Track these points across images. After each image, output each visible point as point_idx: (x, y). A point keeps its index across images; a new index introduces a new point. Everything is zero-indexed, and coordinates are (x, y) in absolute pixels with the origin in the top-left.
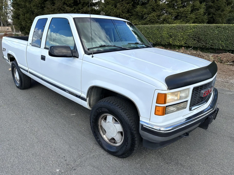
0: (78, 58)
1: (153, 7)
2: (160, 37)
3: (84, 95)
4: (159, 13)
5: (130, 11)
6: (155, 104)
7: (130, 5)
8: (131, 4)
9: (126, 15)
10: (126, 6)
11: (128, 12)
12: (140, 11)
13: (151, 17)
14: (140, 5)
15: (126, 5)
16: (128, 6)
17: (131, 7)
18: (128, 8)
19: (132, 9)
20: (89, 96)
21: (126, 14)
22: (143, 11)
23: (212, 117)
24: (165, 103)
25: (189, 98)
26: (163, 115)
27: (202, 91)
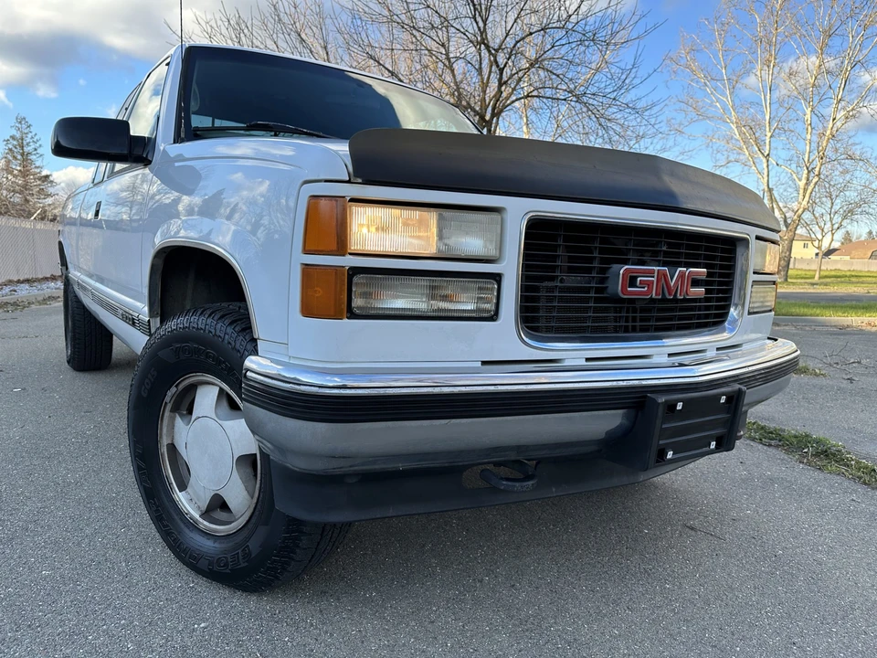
0: (150, 163)
6: (299, 258)
23: (680, 406)
24: (341, 247)
25: (510, 268)
26: (337, 316)
27: (615, 267)
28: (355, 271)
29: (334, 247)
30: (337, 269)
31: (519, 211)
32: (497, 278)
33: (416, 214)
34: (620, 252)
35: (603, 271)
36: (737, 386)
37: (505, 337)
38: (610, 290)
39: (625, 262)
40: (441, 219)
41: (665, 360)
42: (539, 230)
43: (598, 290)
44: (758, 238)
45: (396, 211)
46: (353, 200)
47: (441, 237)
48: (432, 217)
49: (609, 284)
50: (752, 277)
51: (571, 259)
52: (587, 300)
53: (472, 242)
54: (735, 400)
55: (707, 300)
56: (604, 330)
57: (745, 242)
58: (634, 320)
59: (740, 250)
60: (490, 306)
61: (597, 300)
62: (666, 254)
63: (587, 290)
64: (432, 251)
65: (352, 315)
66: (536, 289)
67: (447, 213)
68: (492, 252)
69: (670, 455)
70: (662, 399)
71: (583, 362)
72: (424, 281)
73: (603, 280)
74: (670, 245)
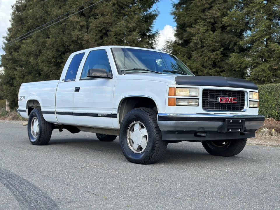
0: (112, 78)
1: (261, 54)
2: (276, 105)
3: (115, 111)
4: (274, 64)
5: (218, 64)
7: (217, 54)
8: (218, 52)
9: (210, 71)
10: (210, 56)
11: (214, 65)
12: (236, 63)
13: (259, 72)
14: (235, 53)
15: (209, 54)
16: (213, 56)
17: (219, 58)
18: (213, 59)
19: (222, 60)
20: (119, 111)
21: (210, 69)
22: (242, 63)
23: (231, 121)
25: (200, 97)
26: (174, 106)
27: (218, 97)
28: (177, 98)
29: (174, 95)
30: (174, 98)
31: (201, 88)
32: (198, 99)
33: (186, 89)
34: (219, 95)
35: (217, 98)
36: (243, 119)
38: (218, 101)
40: (189, 90)
42: (205, 91)
44: (249, 91)
45: (182, 89)
46: (176, 88)
47: (189, 93)
48: (188, 89)
50: (249, 100)
51: (210, 96)
52: (214, 103)
53: (193, 93)
54: (243, 121)
56: (218, 109)
57: (246, 92)
58: (223, 107)
59: (245, 94)
60: (197, 104)
61: (216, 103)
62: (228, 95)
63: (214, 101)
64: (188, 95)
65: (177, 105)
66: (205, 101)
67: (190, 89)
68: (197, 95)
69: (230, 130)
70: (227, 119)
72: (187, 100)
73: (217, 100)
74: (229, 93)
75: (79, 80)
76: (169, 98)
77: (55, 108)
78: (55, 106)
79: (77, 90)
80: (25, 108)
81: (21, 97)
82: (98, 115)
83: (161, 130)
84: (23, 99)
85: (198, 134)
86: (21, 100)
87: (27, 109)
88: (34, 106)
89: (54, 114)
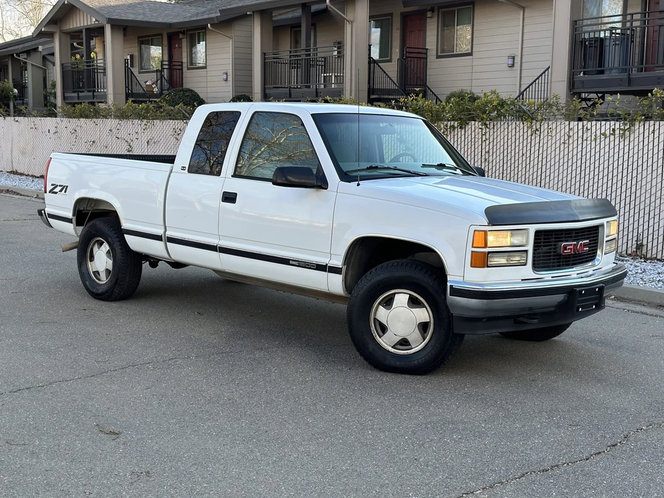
0: (326, 189)
3: (338, 262)
6: (470, 249)
20: (347, 260)
23: (583, 292)
24: (486, 246)
25: (530, 248)
26: (483, 267)
27: (560, 243)
28: (489, 253)
29: (483, 245)
30: (484, 253)
31: (533, 228)
32: (526, 251)
33: (505, 233)
34: (560, 238)
35: (555, 245)
36: (602, 285)
37: (528, 271)
38: (559, 252)
39: (562, 241)
40: (511, 234)
41: (575, 276)
42: (538, 233)
43: (554, 252)
44: (607, 222)
45: (500, 232)
46: (489, 231)
47: (511, 239)
48: (509, 233)
49: (558, 250)
50: (606, 239)
52: (550, 256)
53: (517, 240)
54: (601, 289)
55: (589, 251)
57: (602, 225)
59: (600, 229)
60: (525, 261)
61: (554, 256)
62: (575, 236)
63: (550, 252)
64: (509, 244)
65: (488, 267)
67: (513, 232)
68: (525, 243)
69: (580, 309)
70: (578, 289)
71: (551, 278)
72: (507, 254)
73: (556, 249)
74: (576, 233)
75: (232, 176)
76: (472, 252)
77: (163, 227)
78: (162, 223)
79: (229, 198)
80: (70, 215)
81: (52, 185)
82: (291, 262)
83: (452, 314)
84: (61, 191)
85: (521, 319)
86: (56, 193)
87: (74, 215)
88: (88, 209)
89: (161, 240)
